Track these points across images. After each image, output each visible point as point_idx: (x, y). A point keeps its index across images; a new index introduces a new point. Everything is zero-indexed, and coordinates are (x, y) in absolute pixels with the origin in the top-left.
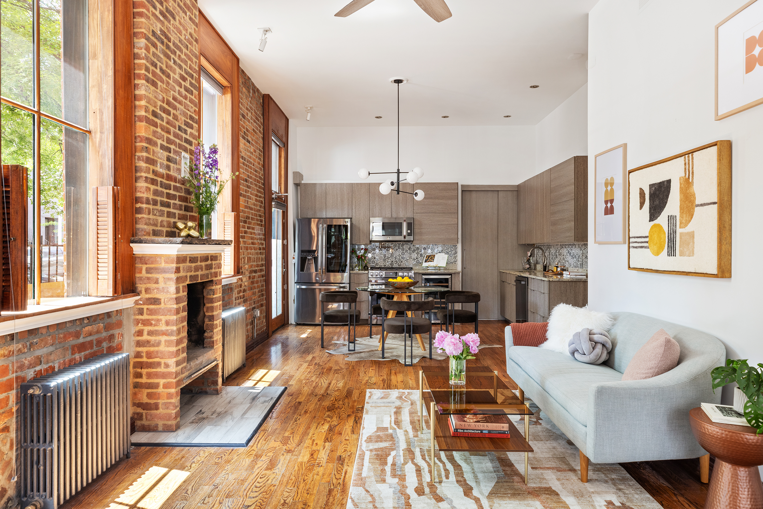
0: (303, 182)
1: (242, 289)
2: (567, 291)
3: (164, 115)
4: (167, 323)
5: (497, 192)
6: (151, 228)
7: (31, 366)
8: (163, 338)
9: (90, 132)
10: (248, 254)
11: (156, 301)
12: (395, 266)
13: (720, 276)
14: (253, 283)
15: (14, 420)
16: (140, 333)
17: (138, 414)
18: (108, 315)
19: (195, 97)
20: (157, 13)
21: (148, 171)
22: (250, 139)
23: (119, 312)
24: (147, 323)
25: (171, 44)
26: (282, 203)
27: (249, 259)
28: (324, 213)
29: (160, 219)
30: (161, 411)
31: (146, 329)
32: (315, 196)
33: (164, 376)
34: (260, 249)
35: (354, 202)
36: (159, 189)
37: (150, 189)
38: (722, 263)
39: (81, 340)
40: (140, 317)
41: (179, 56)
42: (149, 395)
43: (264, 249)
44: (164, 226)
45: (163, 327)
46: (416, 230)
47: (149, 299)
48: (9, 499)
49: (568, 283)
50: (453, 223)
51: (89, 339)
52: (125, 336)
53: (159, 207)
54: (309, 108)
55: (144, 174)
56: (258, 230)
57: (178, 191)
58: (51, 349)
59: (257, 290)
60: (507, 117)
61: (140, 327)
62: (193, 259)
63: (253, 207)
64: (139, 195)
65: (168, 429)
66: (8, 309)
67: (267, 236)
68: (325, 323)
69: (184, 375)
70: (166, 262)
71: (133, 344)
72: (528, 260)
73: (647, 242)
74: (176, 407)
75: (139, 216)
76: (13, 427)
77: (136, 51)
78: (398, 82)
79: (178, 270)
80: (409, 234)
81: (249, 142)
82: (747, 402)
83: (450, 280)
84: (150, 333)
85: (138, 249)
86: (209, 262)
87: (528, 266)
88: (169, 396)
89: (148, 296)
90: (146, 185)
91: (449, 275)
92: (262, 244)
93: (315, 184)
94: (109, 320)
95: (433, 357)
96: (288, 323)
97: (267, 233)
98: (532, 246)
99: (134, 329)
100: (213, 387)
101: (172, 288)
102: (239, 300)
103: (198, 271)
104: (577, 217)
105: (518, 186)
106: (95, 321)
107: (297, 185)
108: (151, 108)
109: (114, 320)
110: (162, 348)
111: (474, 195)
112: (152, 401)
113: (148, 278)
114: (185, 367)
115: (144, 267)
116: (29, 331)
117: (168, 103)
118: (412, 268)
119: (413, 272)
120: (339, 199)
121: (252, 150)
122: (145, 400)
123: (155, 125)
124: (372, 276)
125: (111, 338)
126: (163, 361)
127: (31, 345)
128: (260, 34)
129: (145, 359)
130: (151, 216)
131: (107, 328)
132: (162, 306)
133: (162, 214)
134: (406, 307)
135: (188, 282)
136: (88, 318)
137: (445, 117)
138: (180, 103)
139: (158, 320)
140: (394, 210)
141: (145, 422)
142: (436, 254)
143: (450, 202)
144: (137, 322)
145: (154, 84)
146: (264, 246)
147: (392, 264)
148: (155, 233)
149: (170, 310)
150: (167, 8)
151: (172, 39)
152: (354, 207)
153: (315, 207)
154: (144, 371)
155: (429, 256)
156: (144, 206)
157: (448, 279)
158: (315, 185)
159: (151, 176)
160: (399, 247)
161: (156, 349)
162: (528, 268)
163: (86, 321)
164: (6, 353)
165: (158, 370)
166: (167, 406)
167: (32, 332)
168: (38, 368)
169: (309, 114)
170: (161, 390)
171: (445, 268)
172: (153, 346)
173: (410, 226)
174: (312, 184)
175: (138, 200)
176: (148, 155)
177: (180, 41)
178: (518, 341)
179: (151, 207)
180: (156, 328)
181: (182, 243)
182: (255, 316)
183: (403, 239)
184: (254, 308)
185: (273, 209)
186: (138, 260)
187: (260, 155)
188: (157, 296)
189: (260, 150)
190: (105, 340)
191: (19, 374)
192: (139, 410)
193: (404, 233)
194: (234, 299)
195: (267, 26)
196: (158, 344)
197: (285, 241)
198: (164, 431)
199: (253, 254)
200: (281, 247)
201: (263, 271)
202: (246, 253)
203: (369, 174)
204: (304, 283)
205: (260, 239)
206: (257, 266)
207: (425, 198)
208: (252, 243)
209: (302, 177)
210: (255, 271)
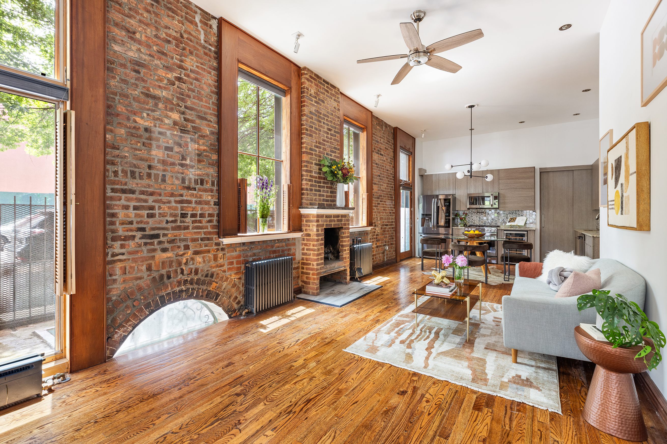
0: (426, 174)
1: (375, 234)
3: (317, 149)
4: (313, 246)
5: (572, 172)
6: (309, 202)
7: (250, 256)
8: (312, 252)
9: (282, 161)
10: (380, 215)
11: (309, 235)
13: (638, 229)
14: (384, 231)
15: (244, 276)
16: (303, 249)
17: (303, 285)
18: (288, 239)
19: (338, 137)
20: (313, 103)
21: (307, 176)
22: (382, 153)
23: (294, 239)
24: (306, 245)
25: (322, 116)
26: (409, 187)
27: (381, 219)
28: (438, 192)
29: (314, 197)
30: (311, 286)
31: (306, 247)
32: (432, 182)
33: (312, 269)
34: (390, 213)
35: (457, 184)
36: (314, 183)
37: (308, 184)
38: (640, 219)
39: (274, 249)
40: (303, 242)
41: (327, 120)
42: (307, 278)
43: (393, 213)
44: (317, 201)
45: (311, 247)
46: (501, 201)
47: (307, 234)
48: (241, 306)
50: (530, 195)
51: (278, 249)
52: (297, 250)
53: (314, 192)
55: (305, 177)
56: (389, 203)
57: (326, 184)
58: (260, 251)
59: (388, 236)
60: (576, 114)
61: (303, 246)
62: (327, 216)
63: (385, 190)
64: (303, 187)
65: (313, 295)
66: (240, 233)
67: (396, 206)
68: (424, 256)
69: (322, 271)
70: (313, 217)
71: (301, 254)
73: (613, 205)
74: (317, 285)
75: (303, 196)
76: (243, 278)
77: (302, 122)
78: (471, 107)
79: (318, 221)
81: (382, 155)
82: (605, 323)
83: (526, 235)
84: (307, 250)
85: (304, 211)
86: (340, 218)
88: (314, 279)
89: (306, 233)
90: (306, 182)
91: (526, 231)
92: (393, 210)
93: (432, 175)
94: (288, 242)
95: (488, 282)
96: (415, 255)
97: (396, 204)
99: (301, 247)
100: (345, 281)
101: (315, 229)
102: (373, 240)
103: (332, 222)
105: (592, 165)
106: (281, 242)
107: (422, 176)
108: (309, 147)
109: (291, 242)
110: (311, 257)
112: (308, 281)
113: (306, 225)
114: (323, 267)
115: (305, 219)
116: (250, 242)
117: (320, 143)
120: (447, 182)
121: (384, 159)
122: (305, 280)
123: (312, 154)
124: (467, 230)
125: (289, 250)
126: (311, 263)
127: (251, 248)
128: (375, 98)
129: (305, 261)
130: (309, 196)
131: (287, 245)
132: (311, 237)
133: (315, 195)
134: (464, 248)
135: (325, 227)
136: (278, 240)
137: (521, 122)
138: (327, 142)
139: (310, 244)
140: (484, 188)
141: (305, 290)
142: (518, 217)
143: (528, 181)
144: (302, 244)
145: (311, 136)
146: (394, 211)
147: (484, 223)
148: (311, 204)
149: (314, 239)
150: (319, 99)
151: (322, 112)
152: (456, 188)
153: (432, 188)
154: (305, 266)
155: (512, 218)
156: (305, 192)
157: (524, 234)
159: (309, 178)
161: (309, 257)
163: (277, 241)
164: (241, 250)
165: (310, 267)
166: (313, 283)
167: (252, 243)
168: (254, 258)
169: (423, 134)
170: (311, 276)
171: (523, 227)
172: (308, 255)
173: (496, 198)
175: (302, 189)
176: (306, 168)
177: (328, 112)
178: (523, 274)
179: (309, 192)
180: (309, 247)
181: (318, 208)
182: (386, 250)
183: (491, 207)
184: (385, 245)
185: (401, 191)
186: (302, 216)
187: (391, 161)
188: (309, 233)
189: (391, 158)
190: (286, 250)
191: (246, 258)
192: (303, 284)
193: (492, 203)
194: (369, 239)
195: (378, 94)
196: (310, 255)
197: (412, 209)
198: (312, 295)
199: (384, 216)
200: (409, 212)
201: (393, 225)
202: (378, 215)
203: (452, 167)
204: (424, 233)
205: (390, 207)
206: (388, 222)
207: (508, 179)
208: (384, 210)
209: (425, 171)
210: (387, 225)
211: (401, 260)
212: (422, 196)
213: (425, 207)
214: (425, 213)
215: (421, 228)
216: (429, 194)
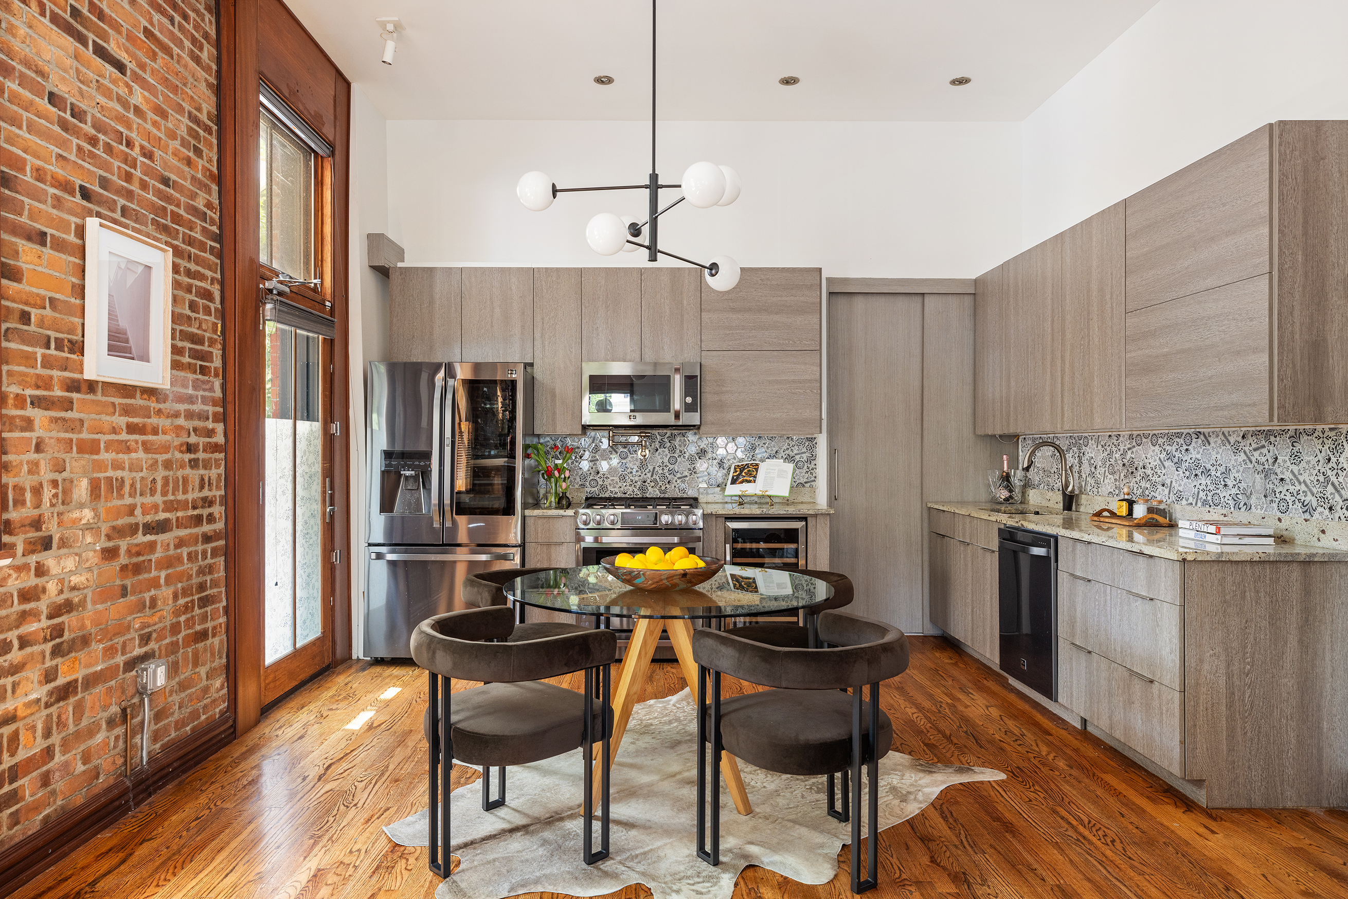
0: (400, 265)
2: (1243, 597)
5: (919, 299)
12: (652, 492)
14: (132, 570)
26: (322, 314)
28: (457, 350)
32: (431, 303)
35: (538, 319)
43: (214, 449)
46: (709, 397)
49: (1248, 569)
50: (807, 377)
54: (390, 27)
60: (960, 82)
67: (230, 408)
72: (1006, 478)
80: (690, 408)
83: (801, 535)
87: (1004, 494)
91: (799, 518)
92: (210, 433)
93: (431, 270)
96: (350, 658)
97: (230, 398)
98: (1013, 439)
104: (1281, 337)
105: (976, 281)
107: (382, 272)
111: (859, 304)
118: (696, 499)
119: (699, 512)
120: (497, 310)
124: (585, 523)
140: (646, 342)
142: (762, 461)
143: (799, 320)
146: (219, 439)
147: (643, 489)
152: (537, 335)
153: (431, 334)
155: (742, 468)
157: (796, 530)
158: (430, 272)
160: (662, 445)
162: (1007, 500)
169: (390, 45)
171: (786, 502)
173: (692, 383)
174: (424, 269)
182: (145, 687)
183: (671, 421)
184: (144, 658)
185: (270, 328)
193: (677, 404)
197: (336, 428)
199: (135, 467)
200: (318, 444)
201: (211, 519)
202: (76, 463)
203: (555, 191)
204: (393, 545)
205: (190, 415)
206: (170, 506)
207: (733, 310)
208: (132, 429)
209: (400, 253)
210: (161, 527)
211: (266, 710)
212: (383, 369)
213: (400, 421)
214: (398, 448)
215: (379, 522)
216: (418, 356)
